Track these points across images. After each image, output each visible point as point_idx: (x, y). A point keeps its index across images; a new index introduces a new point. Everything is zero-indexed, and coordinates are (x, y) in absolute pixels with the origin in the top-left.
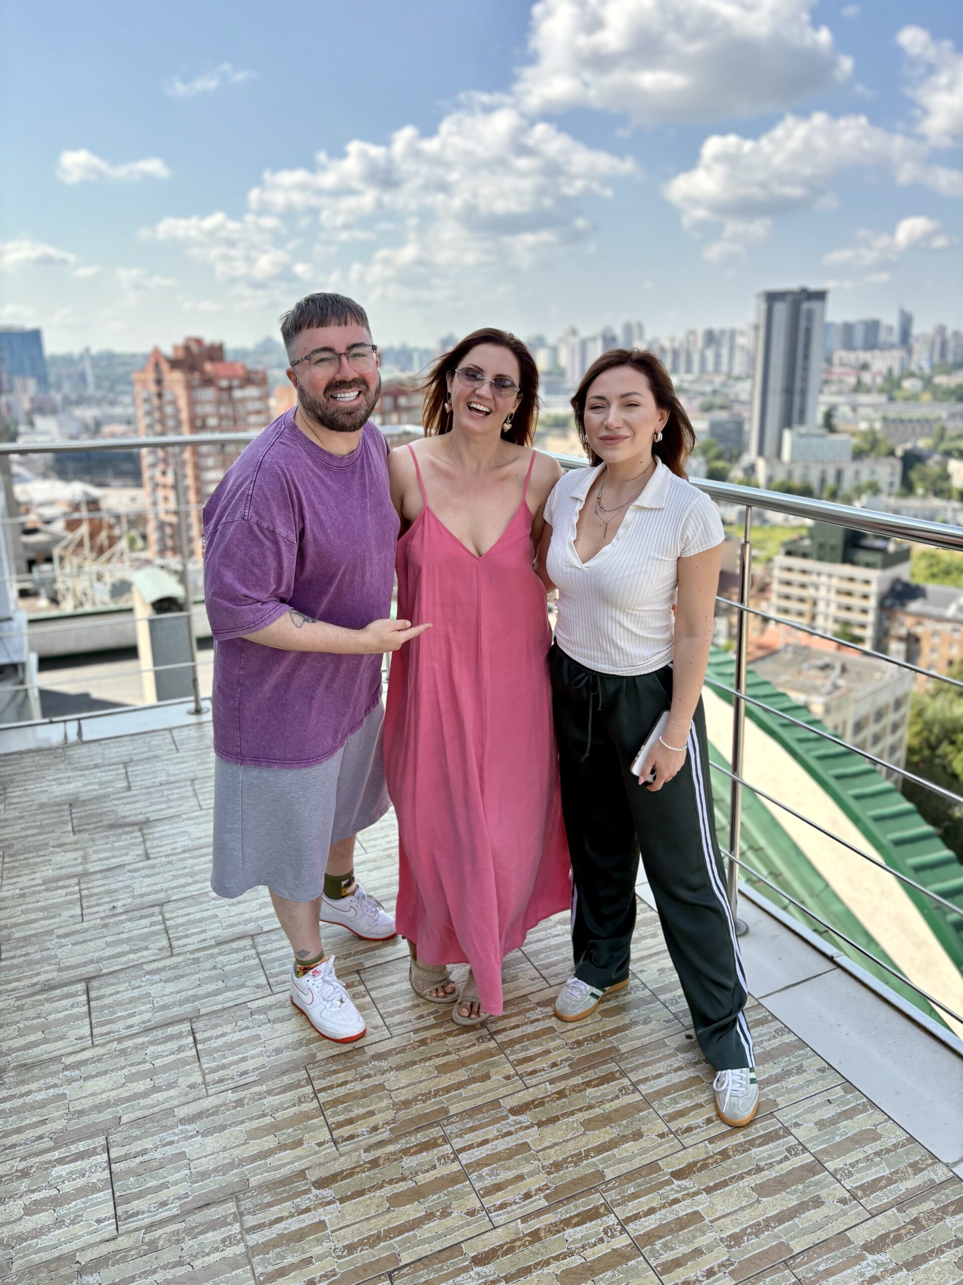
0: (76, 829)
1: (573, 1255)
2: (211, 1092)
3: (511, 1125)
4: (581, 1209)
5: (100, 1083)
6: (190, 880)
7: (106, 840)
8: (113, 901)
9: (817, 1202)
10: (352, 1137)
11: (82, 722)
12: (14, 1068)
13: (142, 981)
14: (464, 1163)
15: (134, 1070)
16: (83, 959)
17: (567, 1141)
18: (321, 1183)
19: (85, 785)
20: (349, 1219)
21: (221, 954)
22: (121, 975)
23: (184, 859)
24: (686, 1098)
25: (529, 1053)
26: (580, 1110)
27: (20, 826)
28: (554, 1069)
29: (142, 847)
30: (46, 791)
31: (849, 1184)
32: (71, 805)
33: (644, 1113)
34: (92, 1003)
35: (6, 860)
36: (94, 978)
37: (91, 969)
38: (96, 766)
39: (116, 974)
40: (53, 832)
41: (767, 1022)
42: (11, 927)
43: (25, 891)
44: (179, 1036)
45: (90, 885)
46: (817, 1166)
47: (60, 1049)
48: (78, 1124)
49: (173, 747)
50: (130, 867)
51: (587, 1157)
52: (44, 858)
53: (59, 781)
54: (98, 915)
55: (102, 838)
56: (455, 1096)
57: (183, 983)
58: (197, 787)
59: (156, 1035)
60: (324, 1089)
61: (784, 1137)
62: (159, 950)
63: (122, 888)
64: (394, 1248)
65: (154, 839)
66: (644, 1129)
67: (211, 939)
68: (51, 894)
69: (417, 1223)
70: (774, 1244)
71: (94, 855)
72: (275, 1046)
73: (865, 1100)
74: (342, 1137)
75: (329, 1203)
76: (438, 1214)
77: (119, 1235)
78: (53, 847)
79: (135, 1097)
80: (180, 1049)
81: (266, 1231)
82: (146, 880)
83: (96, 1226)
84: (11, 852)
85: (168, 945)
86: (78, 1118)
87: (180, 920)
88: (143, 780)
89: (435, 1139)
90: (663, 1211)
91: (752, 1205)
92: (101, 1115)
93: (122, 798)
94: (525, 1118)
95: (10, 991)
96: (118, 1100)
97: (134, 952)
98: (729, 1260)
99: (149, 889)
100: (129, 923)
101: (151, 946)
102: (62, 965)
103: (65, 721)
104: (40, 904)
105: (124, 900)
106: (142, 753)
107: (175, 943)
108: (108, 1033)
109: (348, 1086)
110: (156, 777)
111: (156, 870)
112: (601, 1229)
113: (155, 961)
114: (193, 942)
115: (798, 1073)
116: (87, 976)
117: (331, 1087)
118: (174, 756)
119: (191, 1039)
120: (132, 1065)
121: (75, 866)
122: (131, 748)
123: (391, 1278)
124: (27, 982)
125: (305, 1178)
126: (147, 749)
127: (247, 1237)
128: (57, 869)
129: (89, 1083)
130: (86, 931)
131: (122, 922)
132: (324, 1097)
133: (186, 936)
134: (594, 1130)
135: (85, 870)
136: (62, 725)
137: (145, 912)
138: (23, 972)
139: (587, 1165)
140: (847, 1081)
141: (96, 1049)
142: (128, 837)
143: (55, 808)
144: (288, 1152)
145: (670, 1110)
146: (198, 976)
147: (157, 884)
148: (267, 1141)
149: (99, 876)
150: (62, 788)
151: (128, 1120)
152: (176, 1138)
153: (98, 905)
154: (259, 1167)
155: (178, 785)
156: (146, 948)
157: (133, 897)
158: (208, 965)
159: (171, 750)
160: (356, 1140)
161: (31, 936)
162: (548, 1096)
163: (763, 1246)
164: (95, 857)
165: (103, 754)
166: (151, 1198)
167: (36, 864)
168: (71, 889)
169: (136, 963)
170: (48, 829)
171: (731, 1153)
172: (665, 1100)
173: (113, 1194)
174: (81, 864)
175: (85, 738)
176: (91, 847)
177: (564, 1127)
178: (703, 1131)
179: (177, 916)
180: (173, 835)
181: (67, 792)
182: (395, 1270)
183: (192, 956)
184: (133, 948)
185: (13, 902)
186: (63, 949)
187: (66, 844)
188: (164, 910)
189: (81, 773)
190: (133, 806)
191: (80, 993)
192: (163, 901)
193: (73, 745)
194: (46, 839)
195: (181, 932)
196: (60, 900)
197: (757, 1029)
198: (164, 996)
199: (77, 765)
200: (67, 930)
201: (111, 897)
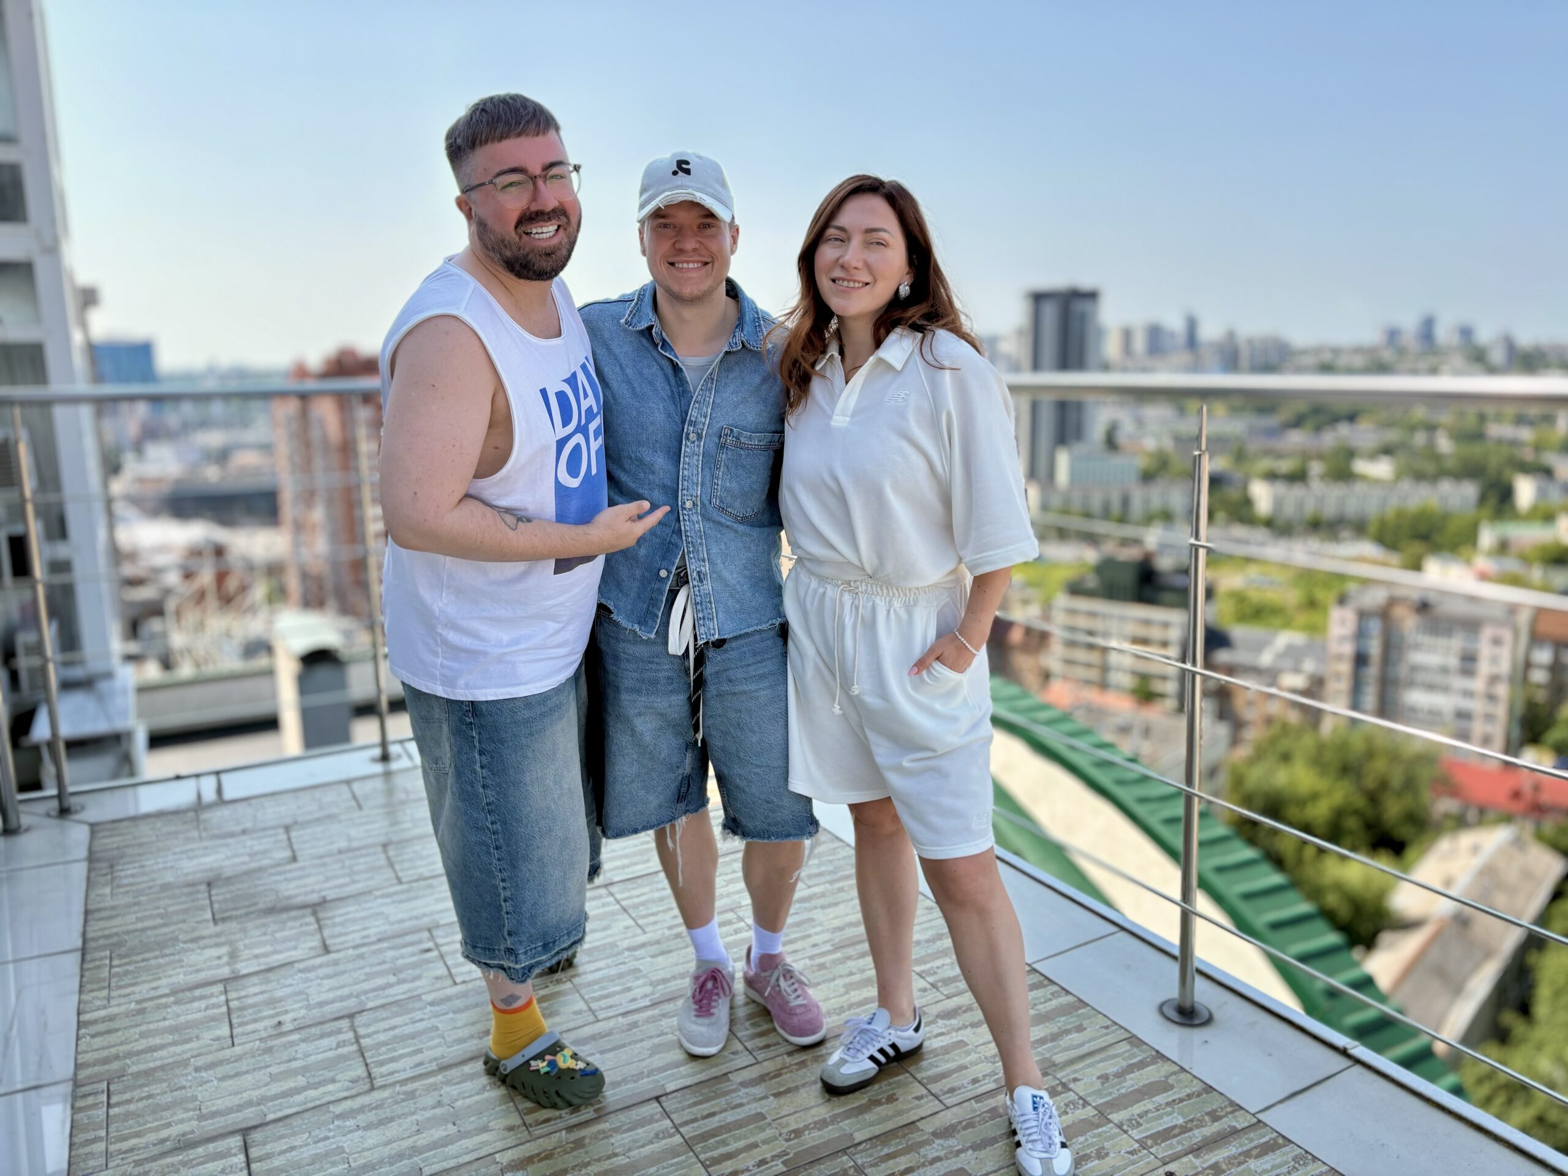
0: (218, 916)
6: (392, 979)
7: (263, 930)
8: (277, 1014)
11: (223, 777)
13: (330, 1130)
16: (236, 1100)
19: (228, 858)
21: (448, 1083)
22: (296, 1122)
23: (381, 951)
27: (134, 916)
29: (318, 936)
30: (172, 867)
32: (209, 884)
34: (253, 1166)
35: (115, 962)
36: (255, 1127)
37: (249, 1116)
38: (244, 832)
39: (288, 1121)
40: (184, 921)
41: (1280, 1147)
42: (125, 1057)
43: (145, 1005)
45: (243, 993)
49: (353, 803)
50: (301, 966)
52: (172, 958)
53: (190, 854)
54: (256, 1036)
55: (257, 927)
57: (393, 1130)
58: (391, 853)
62: (352, 1081)
63: (290, 996)
65: (335, 925)
67: (430, 1061)
68: (183, 1007)
71: (247, 952)
78: (185, 942)
82: (326, 982)
84: (123, 951)
85: (365, 1074)
87: (382, 1037)
88: (314, 847)
93: (284, 872)
97: (317, 1086)
99: (331, 995)
100: (303, 1046)
101: (338, 1077)
102: (204, 1111)
103: (197, 776)
104: (167, 1023)
105: (294, 1013)
106: (311, 812)
107: (376, 1071)
110: (332, 843)
111: (341, 968)
113: (346, 1098)
114: (404, 1067)
116: (244, 1125)
118: (356, 815)
121: (219, 967)
122: (295, 807)
124: (152, 1137)
126: (317, 808)
128: (191, 973)
130: (239, 1058)
131: (292, 1044)
133: (393, 1060)
135: (233, 972)
136: (193, 780)
137: (328, 1027)
138: (145, 1124)
142: (297, 923)
143: (186, 890)
146: (414, 1117)
147: (344, 986)
149: (254, 979)
150: (195, 862)
153: (255, 1021)
155: (364, 852)
156: (333, 1081)
157: (308, 1007)
158: (429, 1100)
159: (352, 808)
161: (155, 1069)
164: (246, 954)
165: (254, 817)
167: (159, 966)
168: (214, 1000)
169: (318, 1103)
170: (175, 918)
174: (228, 964)
175: (228, 795)
176: (242, 940)
179: (375, 1032)
180: (363, 918)
181: (203, 867)
183: (404, 1088)
184: (311, 1080)
185: (126, 1022)
186: (204, 1087)
187: (203, 938)
188: (356, 1024)
189: (222, 842)
190: (301, 882)
191: (234, 1151)
192: (354, 1010)
193: (210, 806)
194: (173, 932)
195: (384, 1053)
196: (198, 1016)
197: (1266, 1158)
198: (364, 1150)
199: (216, 832)
200: (209, 1058)
201: (275, 1008)
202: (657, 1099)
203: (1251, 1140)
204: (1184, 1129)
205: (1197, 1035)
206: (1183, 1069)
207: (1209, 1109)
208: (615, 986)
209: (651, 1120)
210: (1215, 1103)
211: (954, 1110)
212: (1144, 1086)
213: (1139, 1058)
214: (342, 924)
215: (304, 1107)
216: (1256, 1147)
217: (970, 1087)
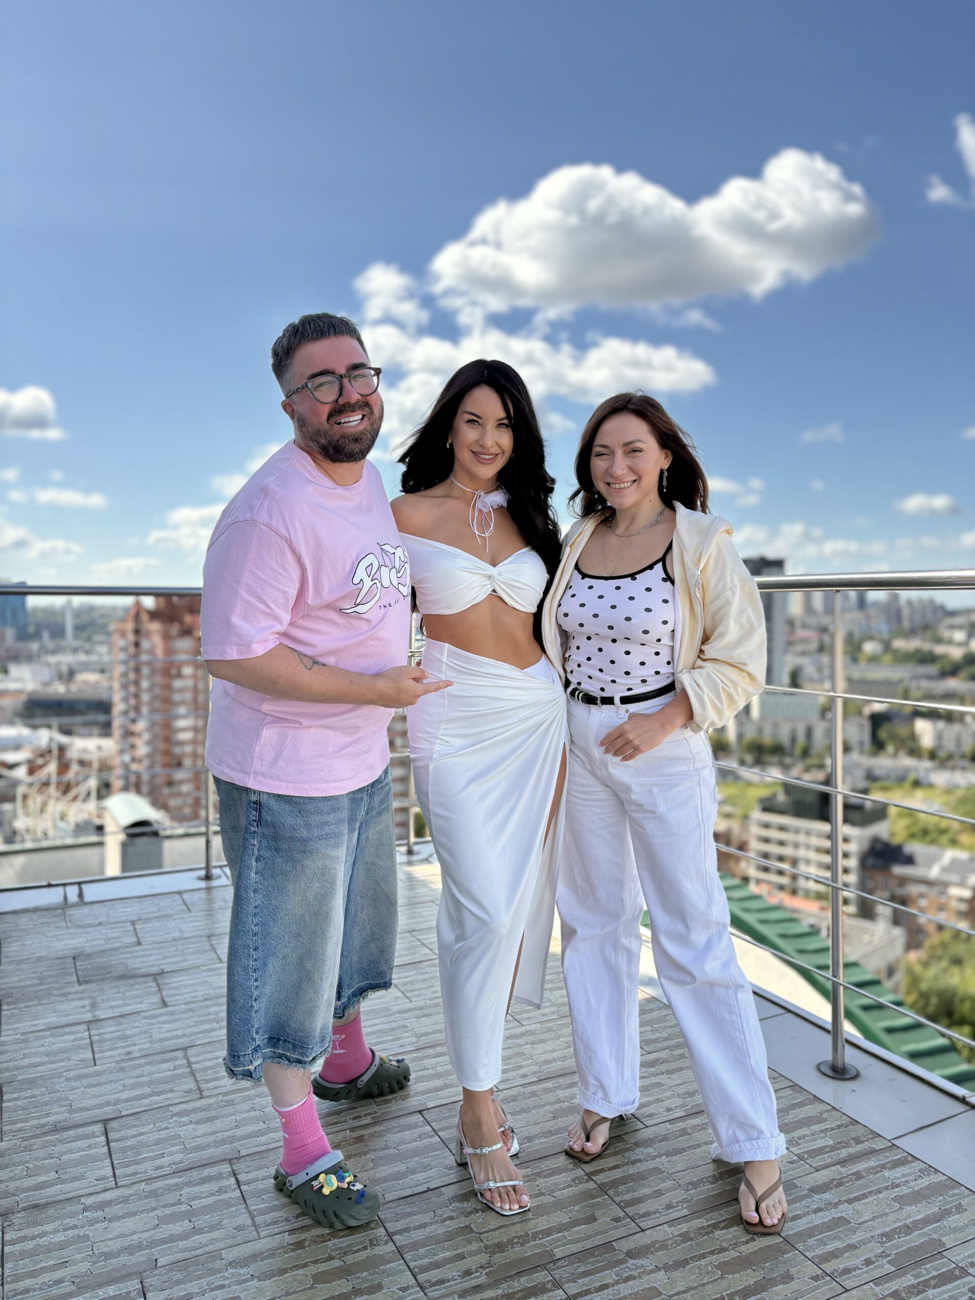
0: (81, 980)
2: (263, 1234)
3: (631, 1270)
5: (128, 1224)
7: (116, 990)
8: (128, 1046)
10: (441, 1282)
11: (84, 887)
12: (24, 1209)
13: (170, 1123)
15: (168, 1211)
16: (97, 1101)
19: (88, 941)
22: (144, 1117)
24: (835, 1238)
25: (637, 1194)
26: (712, 1253)
27: (17, 978)
28: (671, 1211)
29: (159, 996)
30: (46, 946)
32: (74, 958)
33: (788, 1255)
34: (112, 1144)
35: (4, 1007)
36: (113, 1119)
37: (109, 1111)
38: (100, 924)
39: (137, 1116)
40: (56, 982)
41: (909, 1162)
42: (13, 1070)
43: (28, 1036)
44: (219, 1177)
45: (101, 1031)
47: (77, 1190)
48: (105, 1266)
49: (184, 907)
50: (146, 1014)
52: (47, 1006)
53: (60, 937)
54: (112, 1059)
55: (112, 988)
56: (558, 1239)
57: (218, 1125)
58: (214, 942)
59: (191, 1176)
60: (399, 1232)
61: (960, 1278)
62: (185, 1092)
63: (138, 1034)
65: (171, 989)
66: (793, 1271)
68: (58, 1039)
71: (104, 1004)
74: (429, 1281)
78: (57, 996)
79: (171, 1239)
80: (221, 1191)
82: (165, 1026)
85: (195, 1088)
86: (105, 1260)
87: (208, 1064)
88: (154, 936)
89: (544, 1284)
92: (132, 1258)
93: (131, 952)
94: (648, 1262)
95: (15, 1132)
96: (151, 1242)
97: (159, 1094)
99: (169, 1035)
100: (148, 1067)
101: (175, 1089)
102: (74, 1107)
103: (64, 885)
104: (43, 1049)
105: (142, 1045)
106: (152, 913)
107: (203, 1086)
108: (134, 1174)
109: (427, 1229)
110: (168, 934)
111: (177, 1017)
113: (181, 1103)
114: (226, 1084)
115: (959, 1213)
116: (105, 1118)
117: (407, 1230)
118: (186, 915)
119: (233, 1180)
120: (165, 1206)
121: (82, 1013)
122: (139, 908)
124: (36, 1122)
126: (155, 909)
128: (62, 1016)
129: (115, 1224)
130: (100, 1074)
132: (400, 1241)
133: (217, 1079)
134: (733, 1273)
135: (94, 1016)
136: (61, 889)
137: (167, 1056)
138: (30, 1113)
141: (121, 1190)
142: (142, 986)
143: (56, 962)
145: (818, 1252)
146: (234, 1117)
147: (179, 1029)
148: (338, 1286)
149: (110, 1022)
150: (64, 942)
151: (166, 1263)
153: (112, 1049)
155: (193, 940)
156: (171, 1091)
157: (152, 1042)
158: (245, 1106)
159: (183, 910)
160: (447, 1284)
161: (35, 1079)
162: (670, 1239)
165: (108, 914)
167: (38, 1011)
168: (80, 1035)
169: (160, 1105)
170: (50, 980)
171: (904, 1295)
172: (810, 1242)
174: (91, 1011)
175: (87, 899)
176: (99, 995)
177: (697, 1270)
178: (863, 1273)
179: (202, 1060)
180: (193, 985)
181: (69, 947)
183: (226, 1098)
184: (155, 1090)
185: (15, 1047)
186: (74, 1091)
187: (71, 993)
188: (189, 1054)
189: (84, 930)
190: (144, 959)
191: (97, 1134)
192: (187, 1045)
193: (74, 905)
194: (48, 989)
195: (210, 1075)
196: (68, 1044)
197: (898, 1169)
198: (196, 1137)
199: (78, 923)
200: (77, 1072)
201: (126, 1042)
202: (420, 1112)
203: (887, 1157)
204: (833, 1148)
205: (848, 1086)
206: (834, 1109)
207: (854, 1136)
208: (387, 1036)
209: (415, 1126)
210: (857, 1132)
211: (652, 1128)
212: (803, 1118)
213: (800, 1100)
214: (177, 988)
215: (149, 1108)
216: (890, 1162)
217: (665, 1114)
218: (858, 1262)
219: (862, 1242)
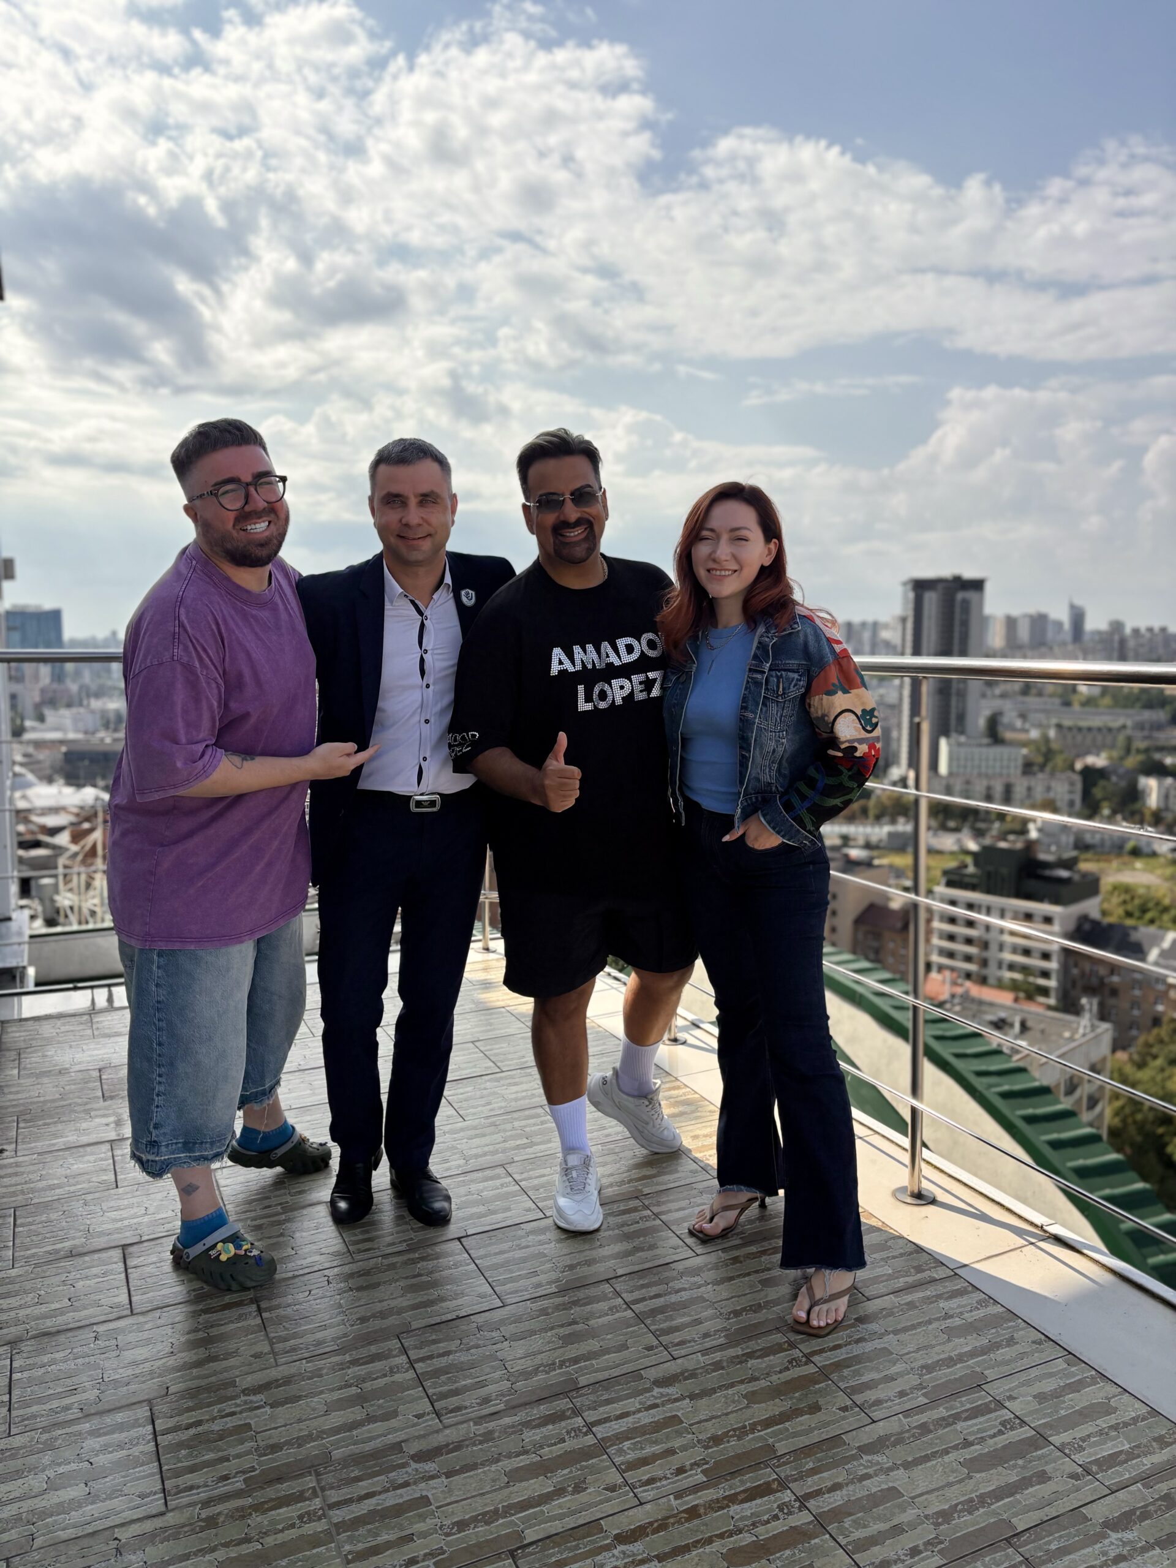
0: (106, 1095)
1: (741, 1533)
2: (280, 1361)
3: (656, 1398)
4: (748, 1485)
5: (142, 1351)
9: (1043, 1477)
10: (458, 1409)
11: (114, 989)
12: (34, 1337)
14: (599, 1436)
16: (117, 1226)
17: (727, 1414)
18: (420, 1457)
19: (116, 1052)
20: (457, 1495)
24: (872, 1370)
25: (674, 1323)
26: (742, 1382)
28: (707, 1339)
31: (1080, 1458)
32: (100, 1070)
33: (820, 1385)
34: (130, 1271)
35: (21, 1125)
36: (133, 1244)
37: (129, 1236)
39: (159, 1241)
41: (968, 1293)
42: (29, 1193)
43: (46, 1156)
46: (1041, 1439)
47: (89, 1318)
48: (114, 1394)
51: (752, 1431)
53: (85, 1048)
56: (586, 1367)
60: (422, 1359)
61: (996, 1410)
64: (516, 1524)
66: (821, 1401)
68: (78, 1159)
69: (545, 1499)
70: (992, 1520)
72: (358, 1315)
73: (1093, 1373)
74: (446, 1408)
75: (432, 1477)
76: (570, 1489)
77: (168, 1510)
78: (79, 1112)
79: (186, 1366)
80: (241, 1318)
81: (353, 1507)
83: (139, 1501)
84: (28, 1117)
86: (114, 1388)
89: (564, 1412)
90: (851, 1487)
91: (960, 1481)
92: (142, 1386)
94: (673, 1391)
95: (28, 1257)
96: (164, 1370)
98: (936, 1538)
102: (92, 1232)
103: (92, 987)
108: (151, 1301)
109: (451, 1357)
112: (775, 1505)
115: (1008, 1345)
116: (124, 1243)
117: (431, 1357)
119: (254, 1307)
121: (106, 1131)
123: (513, 1557)
124: (49, 1248)
125: (401, 1451)
127: (331, 1513)
128: (83, 1135)
129: (128, 1352)
130: (121, 1196)
132: (422, 1368)
134: (760, 1403)
135: (118, 1136)
136: (89, 991)
138: (46, 1238)
139: (753, 1439)
140: (1070, 1353)
141: (135, 1317)
144: (379, 1424)
145: (853, 1382)
148: (353, 1413)
150: (89, 1054)
151: (178, 1389)
152: (238, 1409)
154: (343, 1439)
160: (465, 1411)
162: (702, 1368)
163: (978, 1523)
166: (207, 1473)
171: (932, 1427)
172: (846, 1372)
173: (161, 1468)
177: (723, 1399)
178: (894, 1405)
181: (96, 1058)
182: (519, 1548)
185: (32, 1168)
186: (93, 1215)
187: (96, 1110)
189: (112, 1039)
191: (115, 1260)
193: (102, 1011)
194: (70, 1105)
196: (89, 1165)
197: (955, 1300)
199: (107, 1031)
200: (97, 1195)
202: (459, 1239)
203: (945, 1287)
204: (892, 1278)
205: (922, 1211)
206: (902, 1237)
207: (916, 1265)
209: (452, 1253)
210: (921, 1260)
211: (703, 1257)
216: (948, 1292)
218: (891, 1394)
219: (901, 1374)
